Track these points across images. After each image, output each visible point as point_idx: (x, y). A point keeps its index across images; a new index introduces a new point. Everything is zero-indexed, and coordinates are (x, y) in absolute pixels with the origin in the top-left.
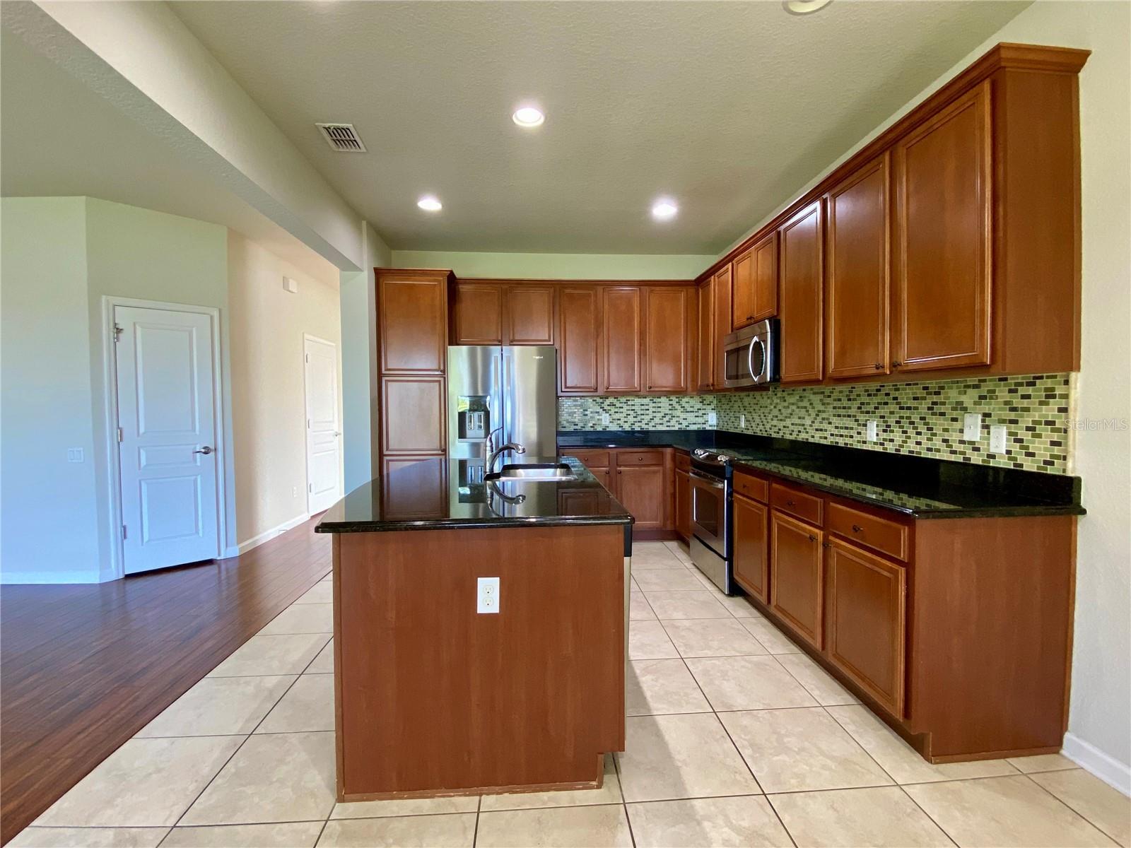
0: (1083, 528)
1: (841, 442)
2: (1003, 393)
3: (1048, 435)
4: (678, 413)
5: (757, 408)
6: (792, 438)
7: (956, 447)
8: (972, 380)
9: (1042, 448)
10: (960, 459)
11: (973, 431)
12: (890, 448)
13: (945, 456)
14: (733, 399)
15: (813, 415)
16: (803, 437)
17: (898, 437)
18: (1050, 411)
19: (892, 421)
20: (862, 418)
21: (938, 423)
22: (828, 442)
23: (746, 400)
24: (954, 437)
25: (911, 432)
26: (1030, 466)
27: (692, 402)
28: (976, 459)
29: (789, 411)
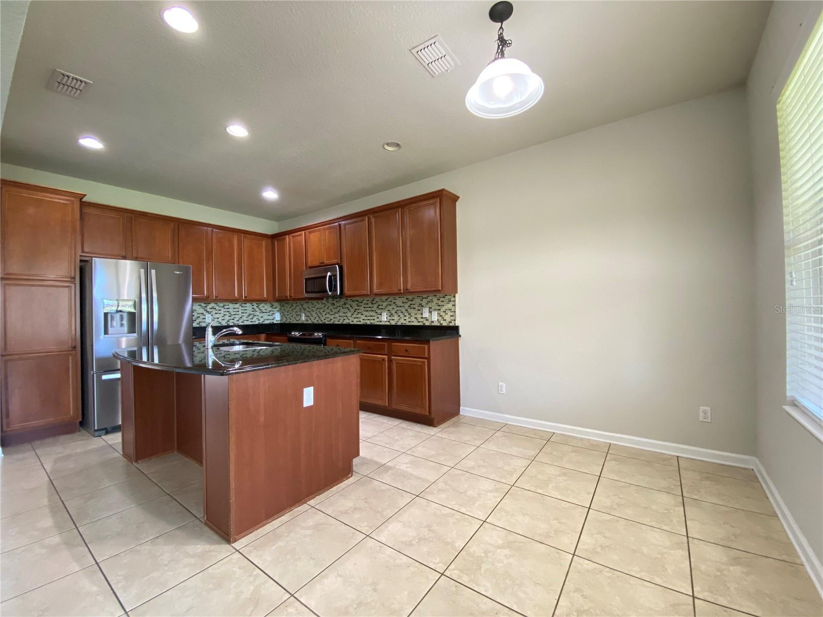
0: (461, 341)
1: (368, 322)
2: (435, 300)
3: (450, 314)
4: (257, 313)
5: (314, 309)
6: (340, 323)
7: (420, 320)
8: (424, 296)
9: (448, 318)
10: (421, 324)
11: (426, 314)
12: (393, 323)
13: (416, 324)
14: (294, 305)
15: (352, 310)
16: (346, 322)
17: (396, 318)
18: (450, 306)
19: (393, 312)
20: (379, 311)
21: (413, 312)
22: (362, 322)
23: (305, 306)
24: (419, 316)
25: (402, 315)
26: (445, 324)
27: (266, 307)
28: (427, 324)
29: (338, 309)
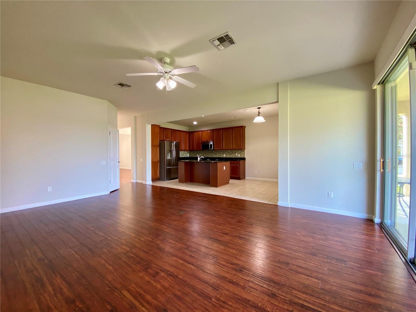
0: (246, 161)
1: (220, 157)
2: (239, 151)
3: (243, 155)
4: (184, 154)
5: (202, 153)
6: (210, 157)
7: (235, 156)
8: (237, 150)
9: (243, 156)
10: (235, 157)
11: (237, 155)
12: (227, 157)
13: (234, 157)
14: (195, 152)
15: (214, 154)
16: (212, 157)
17: (228, 156)
18: (243, 153)
19: (227, 154)
20: (223, 154)
21: (233, 154)
22: (218, 157)
23: (198, 152)
24: (235, 155)
25: (230, 155)
27: (186, 152)
28: (237, 157)
29: (209, 153)
